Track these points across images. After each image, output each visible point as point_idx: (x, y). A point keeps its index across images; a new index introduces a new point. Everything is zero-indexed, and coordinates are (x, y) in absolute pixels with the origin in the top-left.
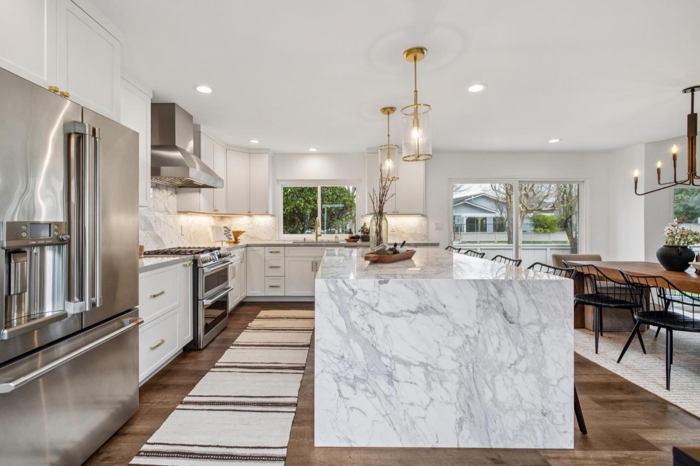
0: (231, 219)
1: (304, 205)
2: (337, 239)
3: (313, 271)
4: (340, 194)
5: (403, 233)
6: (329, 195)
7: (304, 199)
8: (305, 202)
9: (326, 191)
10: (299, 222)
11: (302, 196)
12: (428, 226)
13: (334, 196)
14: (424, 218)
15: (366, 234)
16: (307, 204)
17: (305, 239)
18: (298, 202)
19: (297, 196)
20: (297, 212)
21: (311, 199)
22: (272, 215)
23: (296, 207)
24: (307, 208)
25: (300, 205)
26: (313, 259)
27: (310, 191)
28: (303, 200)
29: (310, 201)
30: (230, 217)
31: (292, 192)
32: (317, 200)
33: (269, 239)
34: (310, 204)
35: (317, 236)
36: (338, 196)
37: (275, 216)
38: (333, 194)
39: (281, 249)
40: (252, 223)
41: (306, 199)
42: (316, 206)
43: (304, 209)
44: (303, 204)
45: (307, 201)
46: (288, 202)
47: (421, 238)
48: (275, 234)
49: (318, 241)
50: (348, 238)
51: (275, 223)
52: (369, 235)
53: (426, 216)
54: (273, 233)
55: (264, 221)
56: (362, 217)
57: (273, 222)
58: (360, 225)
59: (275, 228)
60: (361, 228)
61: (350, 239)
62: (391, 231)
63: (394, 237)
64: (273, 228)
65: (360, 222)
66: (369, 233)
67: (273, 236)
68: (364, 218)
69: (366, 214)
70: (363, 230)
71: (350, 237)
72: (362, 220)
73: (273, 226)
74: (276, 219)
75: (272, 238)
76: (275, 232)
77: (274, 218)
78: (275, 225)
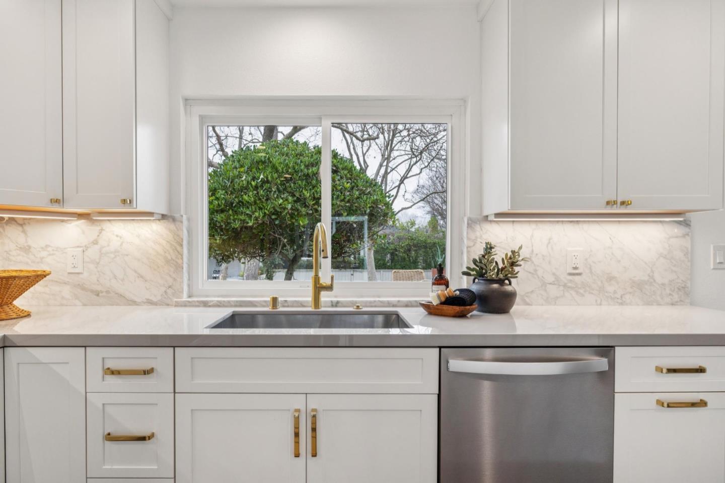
0: (27, 228)
1: (292, 209)
3: (297, 455)
4: (366, 188)
5: (611, 279)
6: (346, 189)
7: (293, 195)
8: (295, 202)
9: (339, 180)
10: (284, 246)
11: (289, 190)
12: (690, 253)
13: (354, 191)
14: (677, 230)
15: (495, 286)
16: (298, 206)
17: (275, 300)
18: (281, 201)
19: (278, 189)
20: (277, 222)
21: (308, 195)
22: (164, 217)
23: (276, 213)
24: (300, 215)
25: (285, 209)
26: (298, 403)
27: (306, 179)
28: (290, 198)
29: (305, 199)
30: (22, 224)
31: (268, 182)
32: (320, 198)
33: (155, 300)
34: (306, 206)
35: (319, 288)
36: (363, 193)
37: (174, 220)
38: (352, 188)
39: (160, 358)
40: (95, 242)
41: (297, 195)
42: (316, 211)
43: (292, 216)
44: (289, 206)
45: (298, 200)
46: (258, 202)
47: (671, 295)
48: (175, 280)
49: (323, 309)
50: (435, 302)
51: (174, 244)
52: (509, 288)
53: (686, 224)
54: (170, 276)
55: (138, 236)
56: (471, 223)
57: (168, 242)
58: (465, 250)
59: (176, 262)
60: (475, 261)
61: (442, 303)
62: (570, 274)
63: (577, 292)
64: (168, 262)
65: (465, 241)
66: (507, 282)
67: (170, 287)
68: (477, 227)
69: (485, 214)
70: (480, 270)
71: (443, 299)
72: (472, 236)
73: (167, 255)
74: (178, 230)
75: (166, 296)
76: (174, 273)
77: (172, 226)
78: (176, 249)
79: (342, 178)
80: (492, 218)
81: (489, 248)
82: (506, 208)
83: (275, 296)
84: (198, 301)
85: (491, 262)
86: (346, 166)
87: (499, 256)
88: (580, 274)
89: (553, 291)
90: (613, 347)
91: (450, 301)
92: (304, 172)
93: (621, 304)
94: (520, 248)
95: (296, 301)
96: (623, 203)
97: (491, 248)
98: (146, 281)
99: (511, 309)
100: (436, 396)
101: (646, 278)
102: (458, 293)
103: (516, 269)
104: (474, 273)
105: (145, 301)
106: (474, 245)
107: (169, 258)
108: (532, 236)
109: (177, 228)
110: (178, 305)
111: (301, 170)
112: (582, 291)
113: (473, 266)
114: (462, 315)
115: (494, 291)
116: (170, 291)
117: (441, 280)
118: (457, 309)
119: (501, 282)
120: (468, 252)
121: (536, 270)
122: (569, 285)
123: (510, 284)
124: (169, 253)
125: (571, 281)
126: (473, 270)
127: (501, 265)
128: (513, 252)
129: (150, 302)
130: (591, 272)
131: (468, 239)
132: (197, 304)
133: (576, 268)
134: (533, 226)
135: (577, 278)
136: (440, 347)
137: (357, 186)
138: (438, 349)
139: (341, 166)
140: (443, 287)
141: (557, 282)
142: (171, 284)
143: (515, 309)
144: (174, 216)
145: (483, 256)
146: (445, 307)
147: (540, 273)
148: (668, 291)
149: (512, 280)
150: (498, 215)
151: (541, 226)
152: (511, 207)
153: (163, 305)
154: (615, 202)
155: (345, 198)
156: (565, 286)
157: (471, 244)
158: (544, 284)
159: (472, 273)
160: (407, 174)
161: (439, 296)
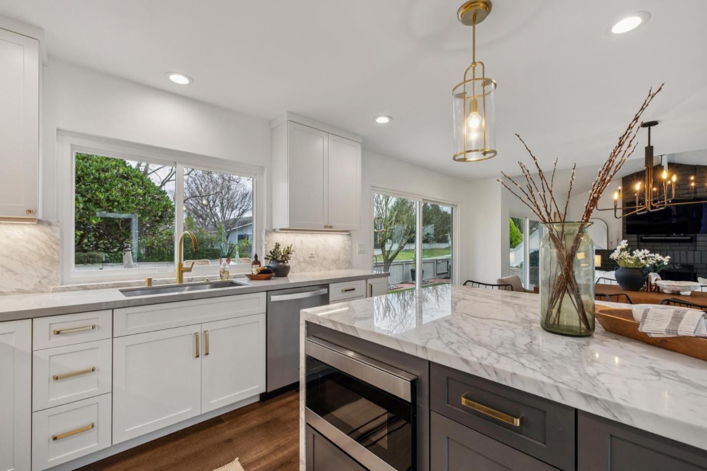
2: (225, 275)
3: (198, 356)
5: (325, 259)
12: (351, 247)
14: (347, 238)
15: (281, 264)
17: (150, 280)
22: (40, 222)
26: (197, 329)
33: (27, 289)
35: (182, 271)
37: (50, 224)
47: (345, 265)
48: (50, 271)
49: (184, 283)
50: (255, 273)
51: (50, 243)
52: (287, 264)
53: (350, 235)
54: (46, 269)
55: (8, 237)
56: (267, 232)
57: (43, 242)
58: (264, 247)
59: (52, 257)
60: (271, 252)
61: (259, 273)
62: (310, 257)
63: (313, 266)
64: (42, 257)
65: (264, 242)
66: (286, 262)
67: (45, 277)
68: (270, 235)
69: (274, 228)
70: (274, 256)
71: (259, 271)
72: (268, 239)
73: (42, 252)
74: (54, 232)
75: (40, 285)
76: (50, 266)
77: (48, 229)
78: (52, 248)
79: (133, 184)
80: (278, 231)
81: (277, 246)
82: (287, 227)
83: (149, 278)
84: (77, 287)
85: (279, 253)
86: (137, 175)
87: (282, 249)
88: (314, 257)
89: (303, 265)
90: (329, 284)
91: (263, 272)
92: (95, 176)
93: (329, 270)
94: (292, 245)
95: (163, 280)
96: (330, 227)
97: (279, 245)
98: (16, 274)
99: (288, 274)
100: (265, 314)
101: (337, 258)
102: (266, 268)
103: (290, 255)
104: (271, 258)
105: (16, 291)
106: (268, 244)
107: (44, 254)
108: (294, 240)
109: (53, 230)
110: (55, 291)
111: (92, 174)
112: (314, 265)
113: (270, 254)
114: (269, 279)
115: (281, 266)
116: (44, 281)
117: (257, 262)
118: (267, 275)
119: (283, 262)
120: (266, 247)
121: (296, 256)
122: (310, 262)
123: (287, 262)
124: (44, 251)
125: (310, 260)
126: (270, 256)
127: (282, 254)
128: (288, 247)
129: (21, 291)
130: (318, 256)
131: (266, 241)
132: (76, 288)
133: (312, 254)
134: (295, 234)
135: (313, 259)
136: (267, 291)
137: (149, 193)
138: (266, 292)
139: (133, 174)
140: (258, 265)
141: (305, 261)
142: (45, 275)
143: (289, 275)
144: (50, 222)
145: (275, 250)
146: (261, 275)
147: (298, 257)
148: (344, 263)
149: (288, 261)
150: (281, 229)
151: (298, 234)
152: (290, 226)
153: (36, 293)
154: (327, 227)
155: (139, 202)
156: (308, 263)
157: (267, 243)
158: (299, 262)
159: (270, 258)
160: (170, 178)
161: (257, 270)
